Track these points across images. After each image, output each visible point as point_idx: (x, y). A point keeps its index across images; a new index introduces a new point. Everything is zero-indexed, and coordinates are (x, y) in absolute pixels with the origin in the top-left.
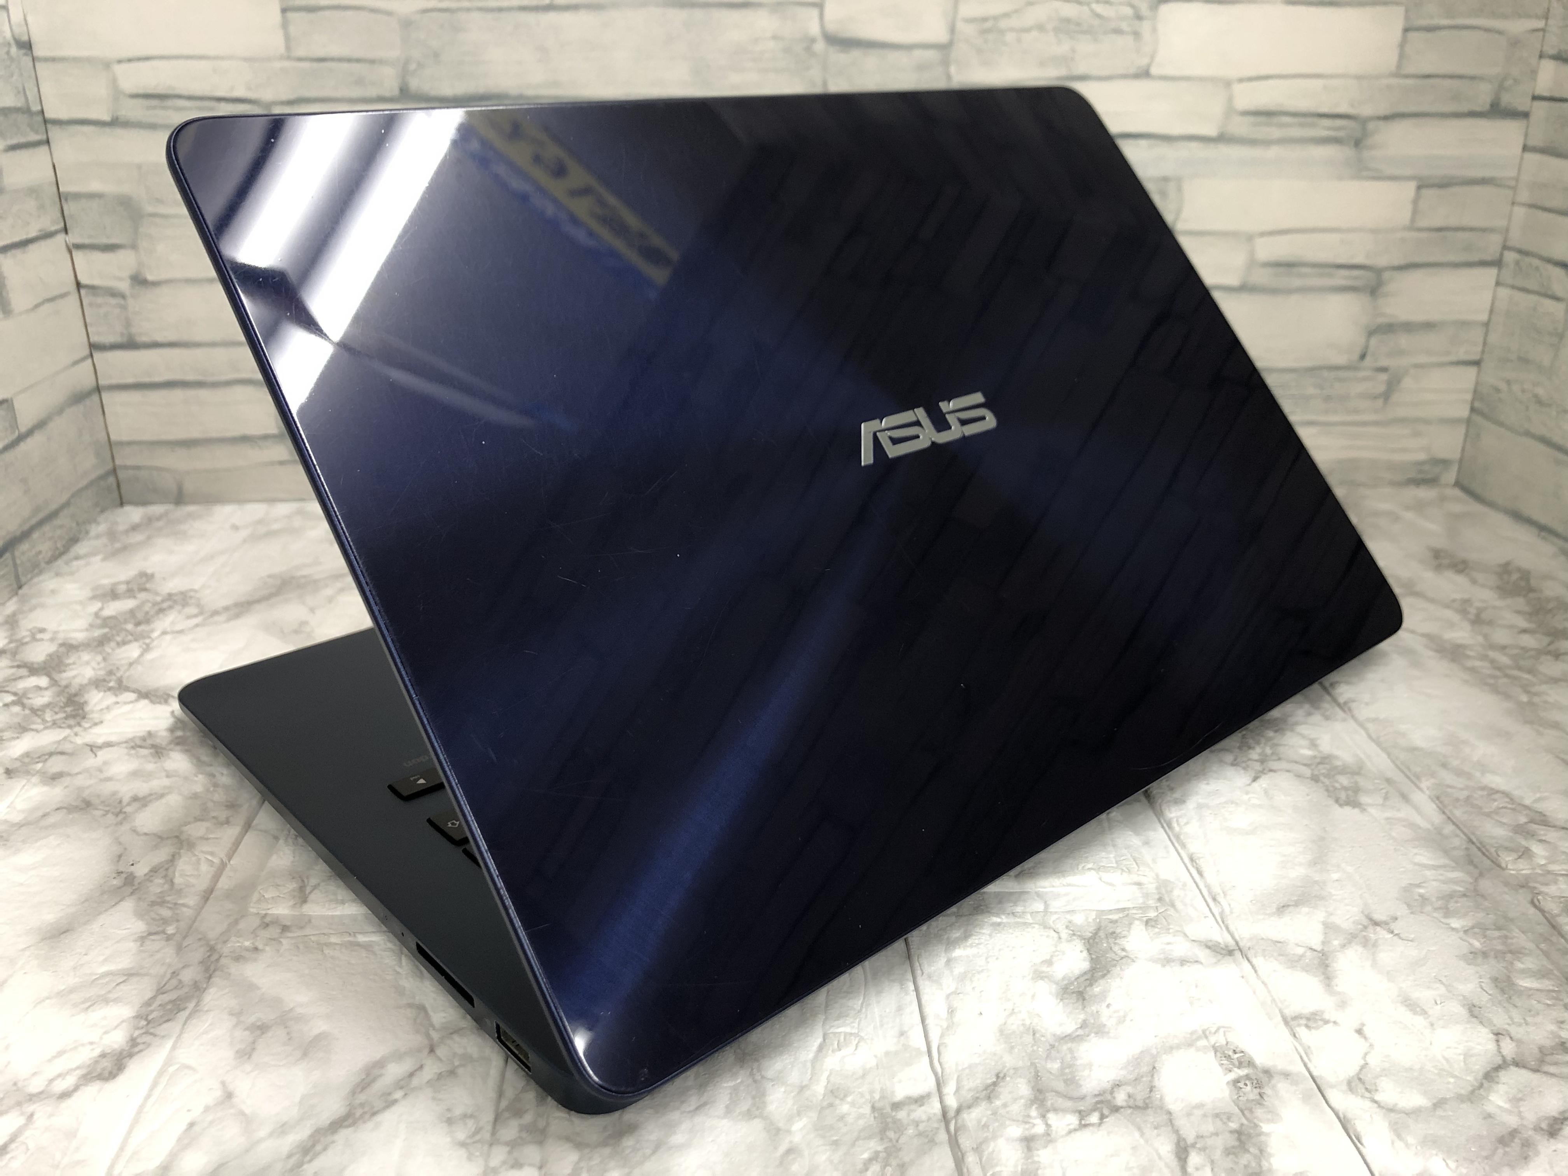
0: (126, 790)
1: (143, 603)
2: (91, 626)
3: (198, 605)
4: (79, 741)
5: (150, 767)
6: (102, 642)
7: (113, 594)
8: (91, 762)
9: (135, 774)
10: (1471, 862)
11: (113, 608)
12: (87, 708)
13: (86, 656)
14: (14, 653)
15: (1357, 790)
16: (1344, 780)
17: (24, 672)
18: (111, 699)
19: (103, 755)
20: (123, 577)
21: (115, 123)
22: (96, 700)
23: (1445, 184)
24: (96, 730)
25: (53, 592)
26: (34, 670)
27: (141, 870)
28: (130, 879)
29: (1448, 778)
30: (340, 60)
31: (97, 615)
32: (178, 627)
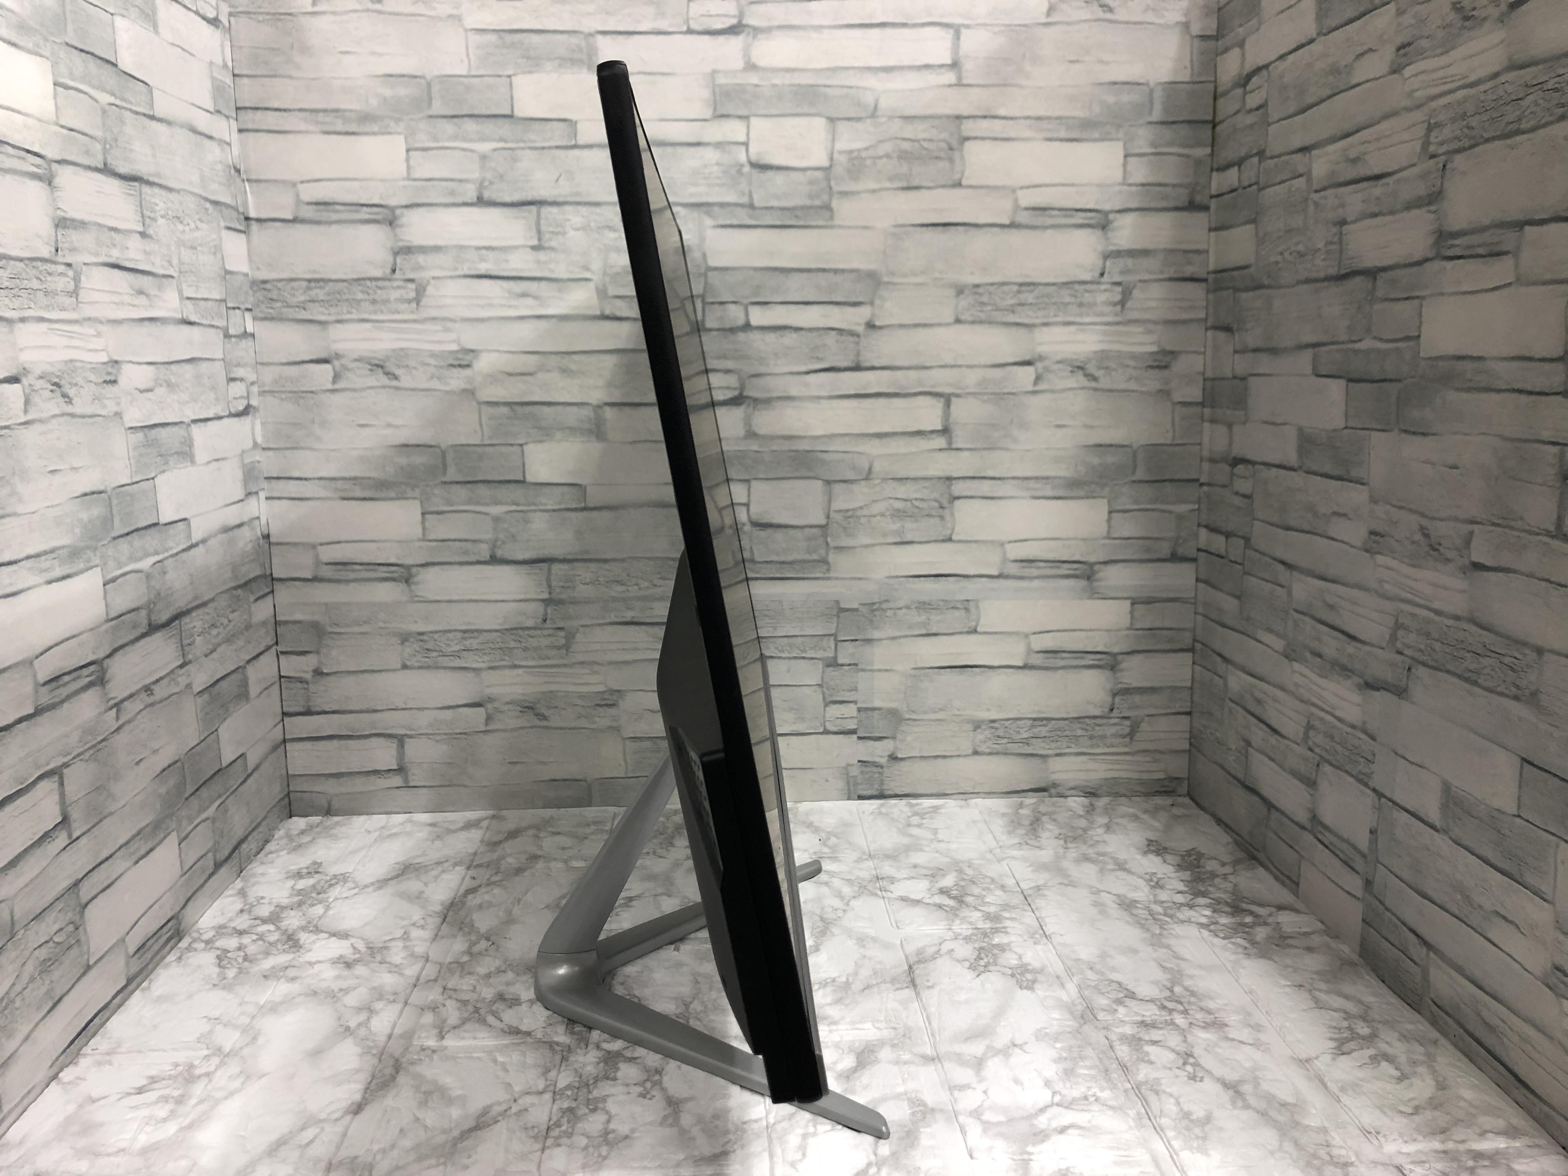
0: (335, 986)
1: (319, 881)
2: (291, 895)
3: (354, 882)
4: (301, 960)
5: (346, 973)
6: (300, 904)
7: (299, 875)
8: (311, 971)
9: (338, 977)
10: (1082, 1017)
11: (302, 884)
12: (301, 942)
13: (292, 913)
14: (250, 912)
15: (1034, 981)
16: (1029, 976)
17: (258, 922)
18: (313, 937)
19: (317, 967)
20: (302, 865)
21: (315, 579)
22: (303, 937)
23: (1149, 601)
24: (309, 954)
25: (262, 874)
26: (264, 921)
27: (352, 1024)
28: (348, 1029)
29: (1090, 975)
30: (454, 540)
31: (292, 888)
32: (344, 895)
